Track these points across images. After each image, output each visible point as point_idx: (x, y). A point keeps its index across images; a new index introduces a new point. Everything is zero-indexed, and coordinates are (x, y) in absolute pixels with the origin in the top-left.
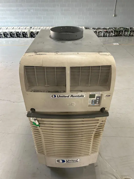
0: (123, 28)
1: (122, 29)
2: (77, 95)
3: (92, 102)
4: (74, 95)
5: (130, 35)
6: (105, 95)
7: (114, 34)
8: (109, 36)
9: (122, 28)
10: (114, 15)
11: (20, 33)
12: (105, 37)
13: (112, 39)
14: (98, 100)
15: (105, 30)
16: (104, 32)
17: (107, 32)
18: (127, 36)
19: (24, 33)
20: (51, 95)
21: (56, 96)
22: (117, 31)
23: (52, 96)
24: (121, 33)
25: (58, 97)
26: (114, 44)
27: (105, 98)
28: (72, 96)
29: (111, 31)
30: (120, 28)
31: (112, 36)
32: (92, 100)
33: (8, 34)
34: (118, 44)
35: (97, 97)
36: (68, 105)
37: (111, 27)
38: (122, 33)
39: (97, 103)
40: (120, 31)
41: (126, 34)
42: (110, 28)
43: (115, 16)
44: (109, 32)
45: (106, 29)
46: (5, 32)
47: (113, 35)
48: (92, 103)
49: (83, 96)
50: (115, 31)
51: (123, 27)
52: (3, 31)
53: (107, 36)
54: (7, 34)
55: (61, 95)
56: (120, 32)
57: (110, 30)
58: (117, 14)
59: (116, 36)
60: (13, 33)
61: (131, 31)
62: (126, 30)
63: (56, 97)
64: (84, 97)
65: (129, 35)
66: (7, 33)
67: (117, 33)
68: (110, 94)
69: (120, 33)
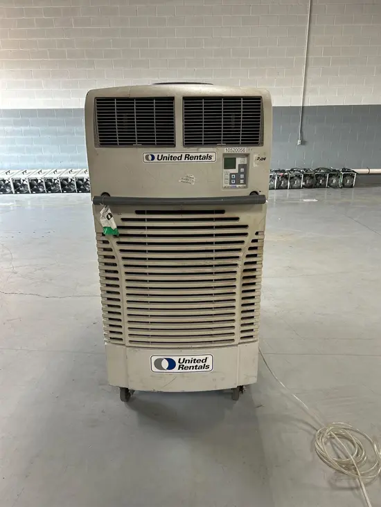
0: (326, 169)
1: (322, 171)
2: (199, 155)
3: (231, 179)
4: (191, 155)
5: (344, 186)
6: (256, 156)
7: (305, 181)
8: (292, 188)
9: (323, 169)
10: (299, 141)
11: (72, 180)
12: (282, 188)
13: (301, 192)
14: (242, 173)
15: (282, 174)
16: (278, 178)
17: (286, 177)
18: (336, 187)
19: (81, 182)
20: (145, 155)
21: (156, 156)
22: (311, 177)
23: (147, 159)
24: (321, 181)
25: (158, 159)
26: (305, 200)
27: (255, 165)
28: (187, 157)
29: (296, 176)
30: (318, 169)
31: (299, 188)
32: (231, 174)
33: (42, 185)
34: (315, 200)
35: (240, 166)
36: (180, 181)
37: (295, 166)
38: (324, 181)
39: (242, 181)
40: (317, 176)
41: (334, 182)
42: (292, 170)
43: (303, 143)
44: (292, 178)
45: (284, 171)
46: (35, 180)
47: (303, 183)
48: (231, 183)
49: (210, 158)
50: (305, 176)
51: (326, 167)
52: (30, 177)
53: (286, 188)
54: (40, 184)
55: (165, 155)
56: (319, 178)
57: (292, 174)
58: (305, 138)
59: (310, 187)
60: (53, 180)
61: (345, 175)
62: (334, 174)
63: (156, 160)
64: (213, 159)
65: (343, 184)
66: (39, 181)
67: (311, 180)
68: (265, 153)
69: (318, 181)
